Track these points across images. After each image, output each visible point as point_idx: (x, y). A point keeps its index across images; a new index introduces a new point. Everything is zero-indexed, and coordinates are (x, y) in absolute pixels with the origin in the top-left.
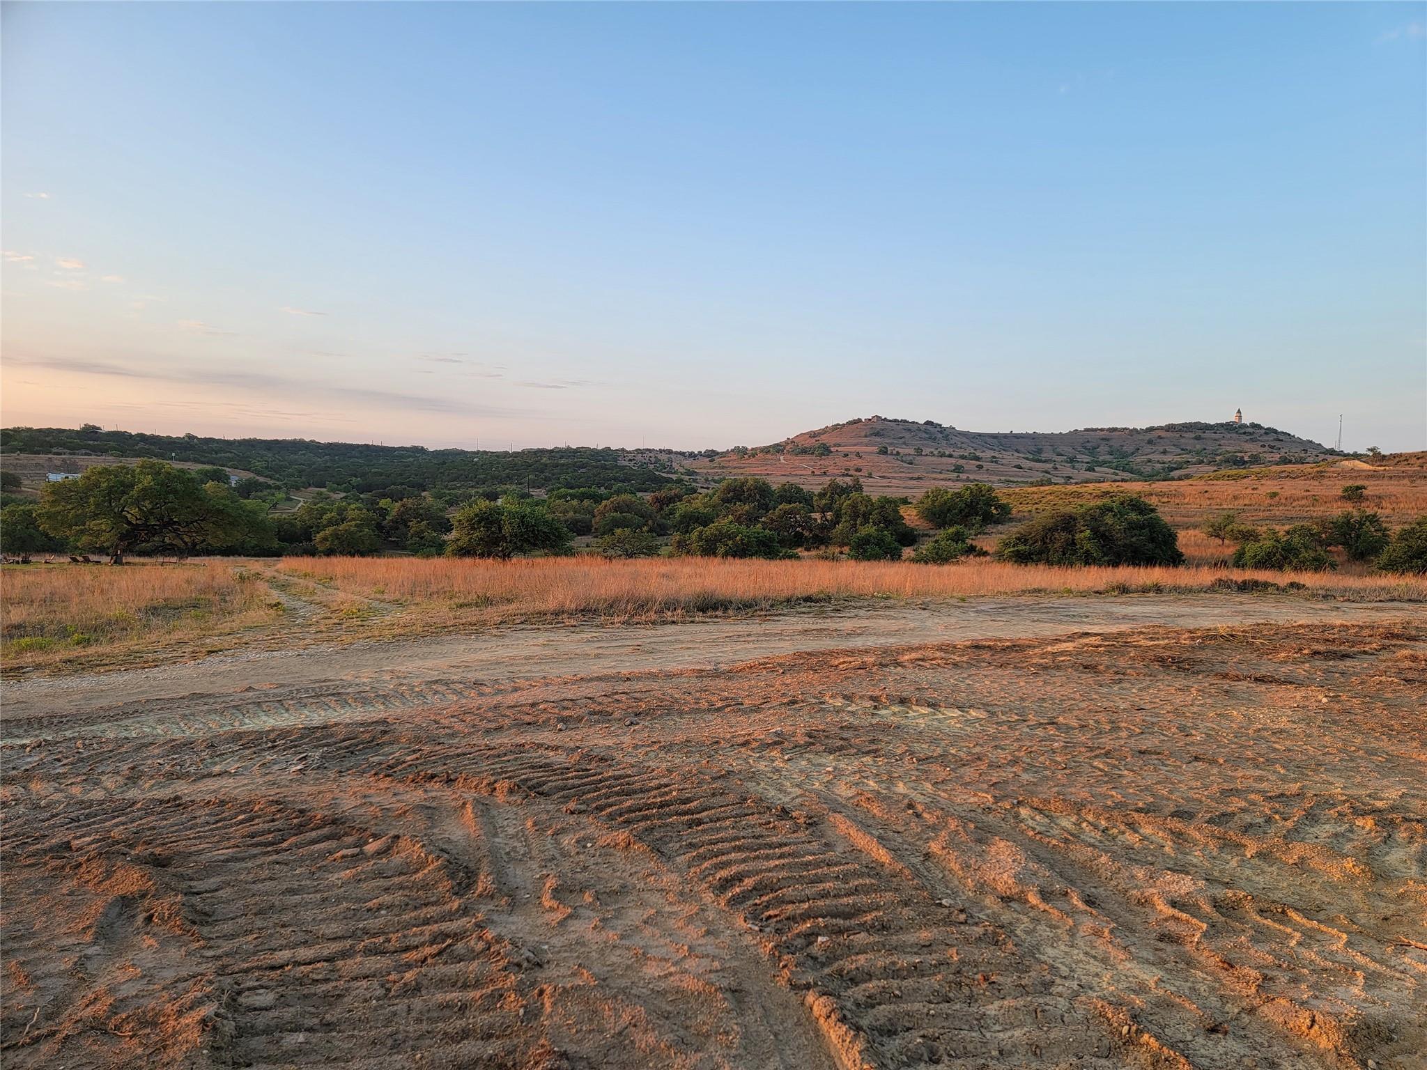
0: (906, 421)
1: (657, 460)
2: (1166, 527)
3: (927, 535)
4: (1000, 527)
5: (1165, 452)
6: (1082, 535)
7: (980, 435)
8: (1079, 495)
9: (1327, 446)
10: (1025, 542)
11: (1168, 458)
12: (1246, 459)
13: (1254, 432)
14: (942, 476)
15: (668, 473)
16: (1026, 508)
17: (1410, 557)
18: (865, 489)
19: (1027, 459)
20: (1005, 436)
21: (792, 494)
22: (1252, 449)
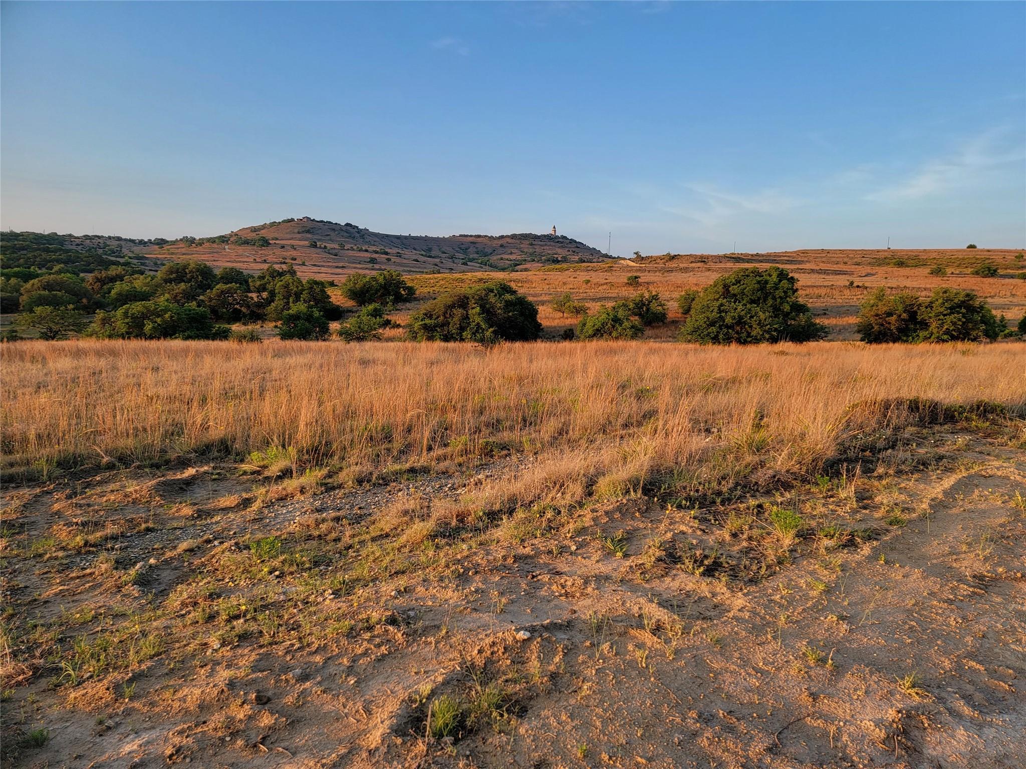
0: (330, 223)
1: (106, 245)
2: (531, 305)
3: (350, 311)
4: (408, 305)
5: (511, 253)
6: (474, 311)
7: (387, 236)
8: (462, 281)
9: (603, 252)
10: (431, 317)
11: (513, 257)
12: (559, 259)
13: (563, 242)
14: (361, 266)
15: (117, 257)
16: (426, 290)
17: (708, 325)
18: (298, 273)
19: (422, 255)
20: (406, 237)
21: (234, 277)
22: (561, 253)
